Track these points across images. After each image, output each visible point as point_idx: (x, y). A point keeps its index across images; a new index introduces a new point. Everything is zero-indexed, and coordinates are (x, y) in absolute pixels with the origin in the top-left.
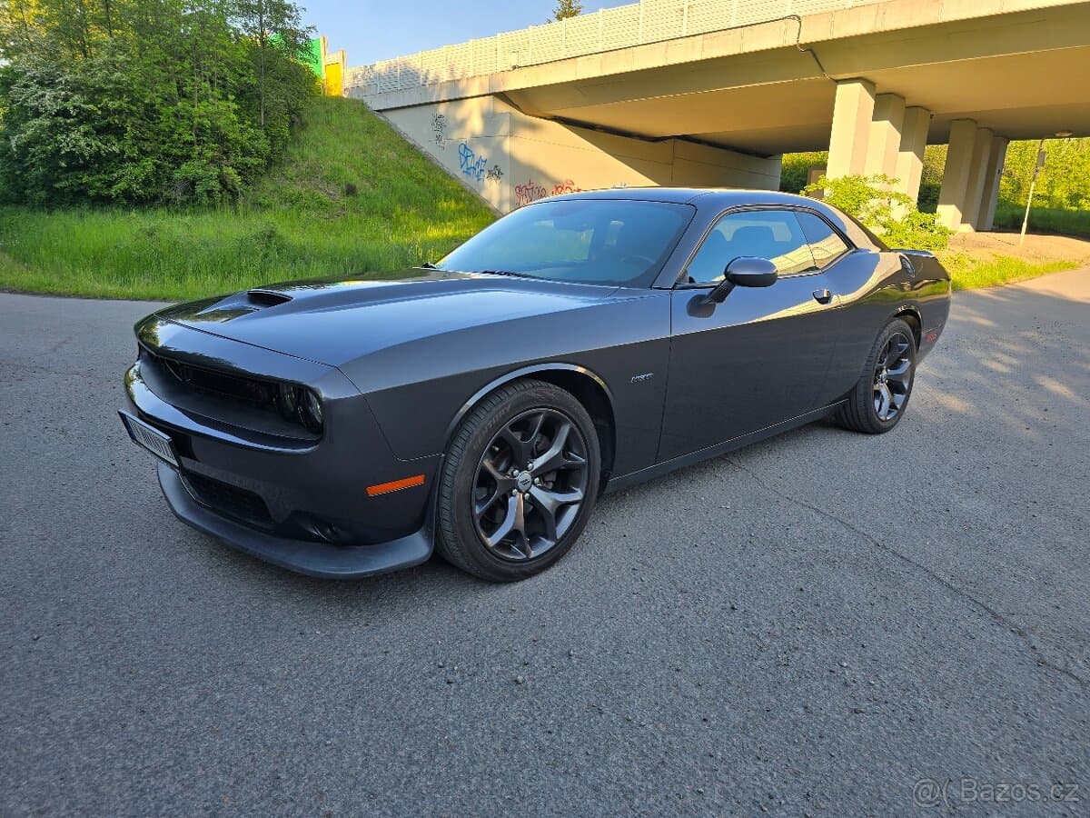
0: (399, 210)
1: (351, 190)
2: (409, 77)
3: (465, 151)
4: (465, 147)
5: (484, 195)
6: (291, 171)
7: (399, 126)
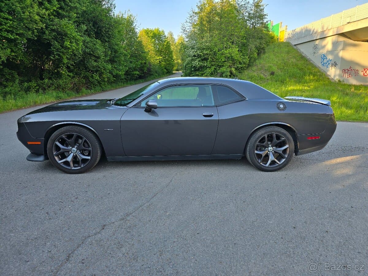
0: (288, 80)
1: (273, 74)
2: (308, 32)
3: (324, 57)
4: (324, 55)
5: (329, 73)
6: (254, 68)
7: (301, 50)
